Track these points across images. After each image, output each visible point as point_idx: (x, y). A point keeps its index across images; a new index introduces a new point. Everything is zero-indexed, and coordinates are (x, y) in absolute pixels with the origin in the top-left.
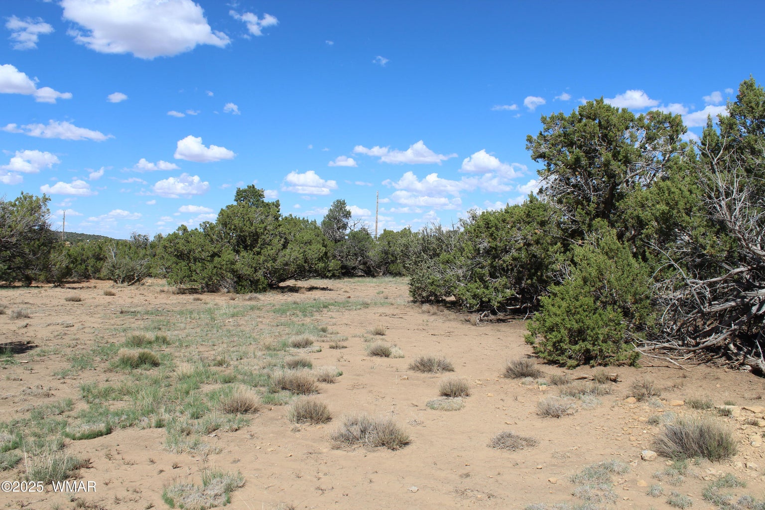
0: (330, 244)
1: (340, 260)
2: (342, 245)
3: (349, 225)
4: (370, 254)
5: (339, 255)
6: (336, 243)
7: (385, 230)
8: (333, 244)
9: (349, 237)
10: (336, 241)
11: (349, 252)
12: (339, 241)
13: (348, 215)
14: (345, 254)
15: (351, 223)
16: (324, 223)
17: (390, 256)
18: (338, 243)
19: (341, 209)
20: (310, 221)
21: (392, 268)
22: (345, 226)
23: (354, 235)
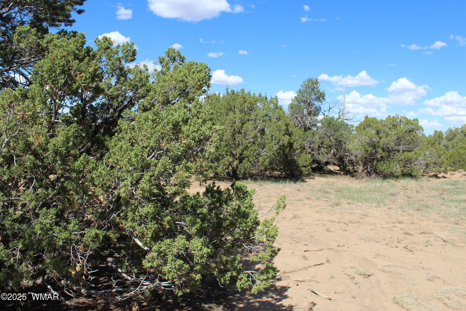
0: (297, 132)
1: (310, 153)
2: (313, 134)
3: (323, 111)
4: (349, 146)
5: (310, 147)
6: (305, 131)
7: (366, 118)
8: (301, 132)
9: (323, 124)
10: (306, 129)
11: (322, 143)
12: (309, 129)
13: (321, 97)
14: (317, 146)
15: (324, 107)
16: (292, 107)
17: (380, 150)
18: (309, 132)
19: (313, 89)
20: (269, 99)
21: (382, 167)
22: (317, 111)
23: (329, 123)
